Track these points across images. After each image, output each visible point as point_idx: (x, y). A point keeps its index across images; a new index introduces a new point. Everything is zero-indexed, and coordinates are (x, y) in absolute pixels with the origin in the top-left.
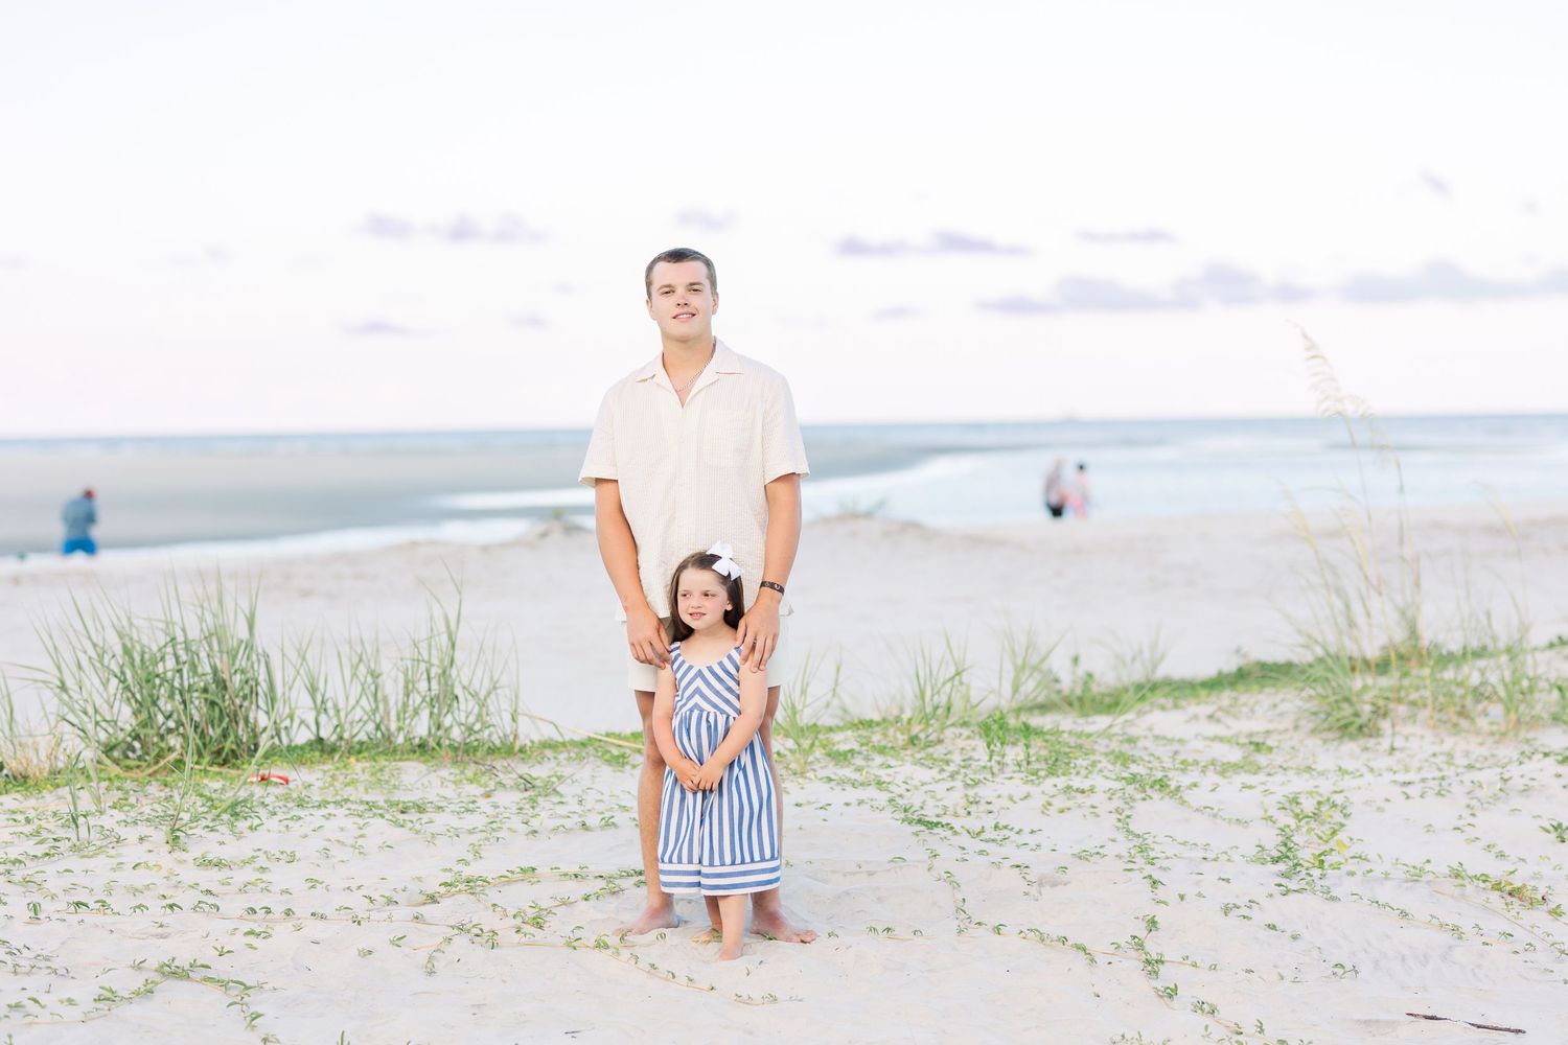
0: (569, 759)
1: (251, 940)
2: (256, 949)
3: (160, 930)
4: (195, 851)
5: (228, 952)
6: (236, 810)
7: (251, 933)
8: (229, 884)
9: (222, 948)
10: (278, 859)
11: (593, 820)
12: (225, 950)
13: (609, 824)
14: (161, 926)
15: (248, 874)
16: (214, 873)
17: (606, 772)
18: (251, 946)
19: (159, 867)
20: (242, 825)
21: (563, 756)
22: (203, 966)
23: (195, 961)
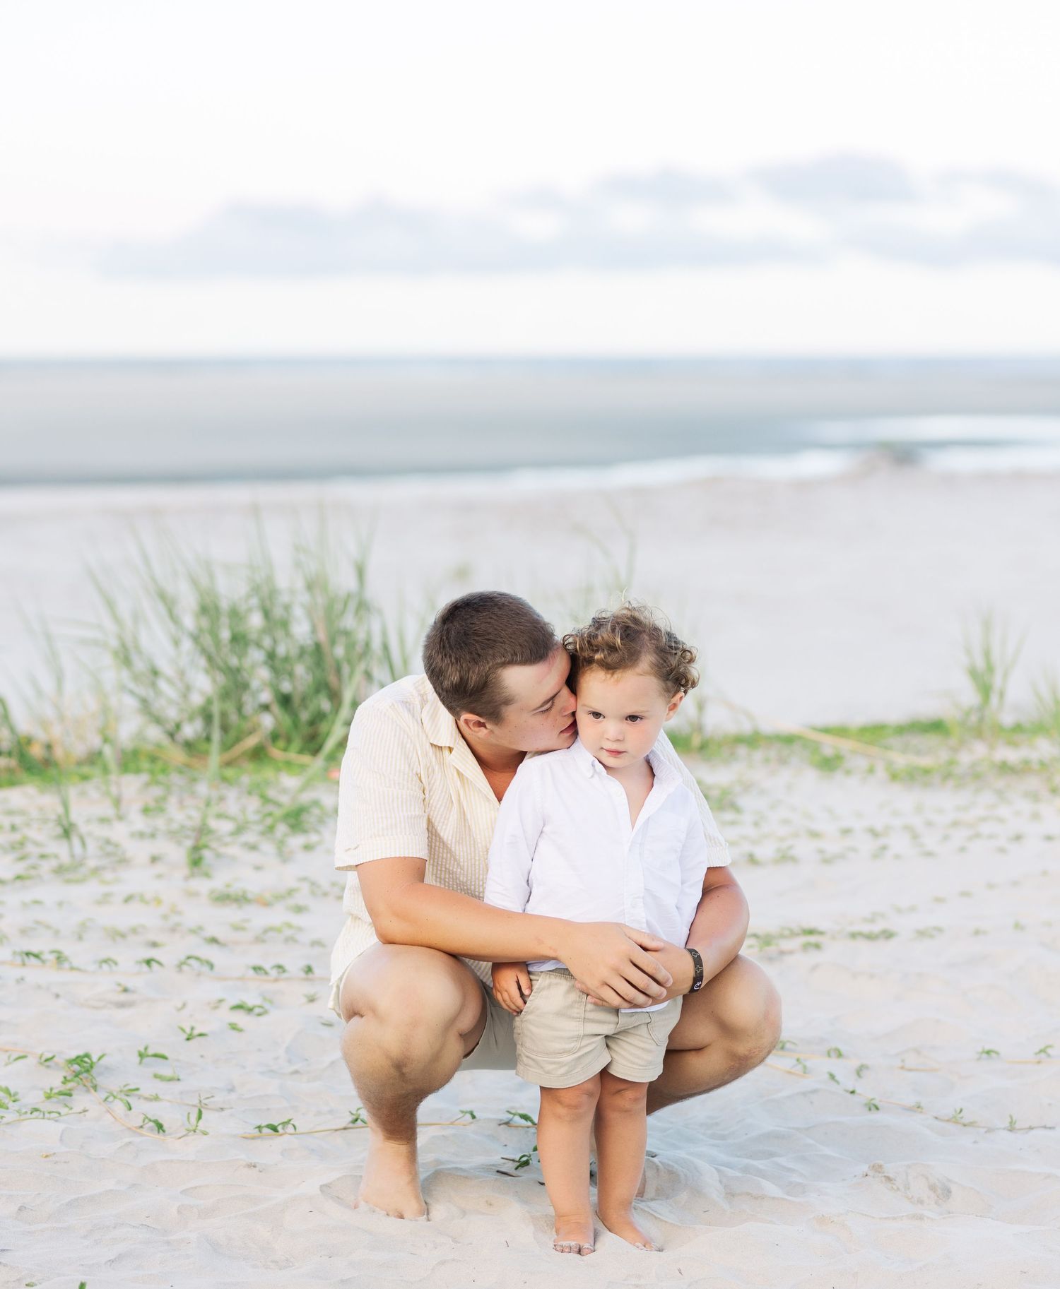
0: (767, 761)
1: (240, 1018)
2: (240, 1030)
3: (123, 997)
4: (221, 880)
5: (201, 1035)
6: (296, 819)
7: (239, 1007)
8: (243, 929)
9: (192, 1029)
10: (325, 894)
11: (765, 851)
12: (196, 1032)
13: (785, 858)
14: (126, 990)
15: (277, 916)
16: (232, 914)
17: (810, 778)
18: (234, 1027)
19: (158, 901)
20: (296, 841)
21: (758, 755)
22: (156, 1056)
23: (146, 1049)
